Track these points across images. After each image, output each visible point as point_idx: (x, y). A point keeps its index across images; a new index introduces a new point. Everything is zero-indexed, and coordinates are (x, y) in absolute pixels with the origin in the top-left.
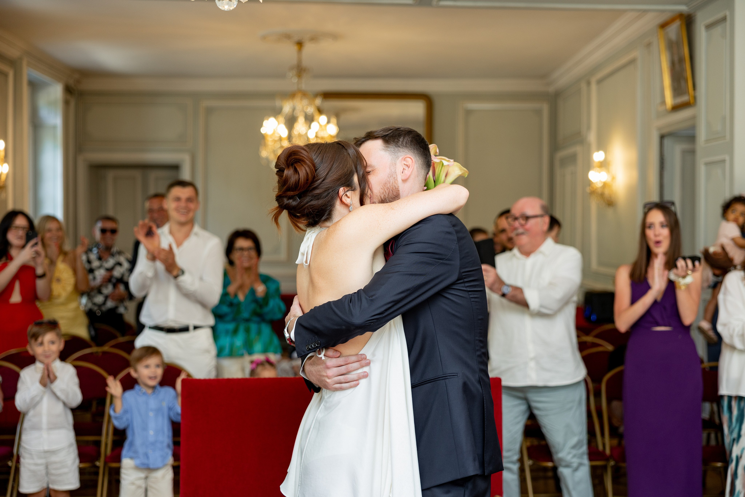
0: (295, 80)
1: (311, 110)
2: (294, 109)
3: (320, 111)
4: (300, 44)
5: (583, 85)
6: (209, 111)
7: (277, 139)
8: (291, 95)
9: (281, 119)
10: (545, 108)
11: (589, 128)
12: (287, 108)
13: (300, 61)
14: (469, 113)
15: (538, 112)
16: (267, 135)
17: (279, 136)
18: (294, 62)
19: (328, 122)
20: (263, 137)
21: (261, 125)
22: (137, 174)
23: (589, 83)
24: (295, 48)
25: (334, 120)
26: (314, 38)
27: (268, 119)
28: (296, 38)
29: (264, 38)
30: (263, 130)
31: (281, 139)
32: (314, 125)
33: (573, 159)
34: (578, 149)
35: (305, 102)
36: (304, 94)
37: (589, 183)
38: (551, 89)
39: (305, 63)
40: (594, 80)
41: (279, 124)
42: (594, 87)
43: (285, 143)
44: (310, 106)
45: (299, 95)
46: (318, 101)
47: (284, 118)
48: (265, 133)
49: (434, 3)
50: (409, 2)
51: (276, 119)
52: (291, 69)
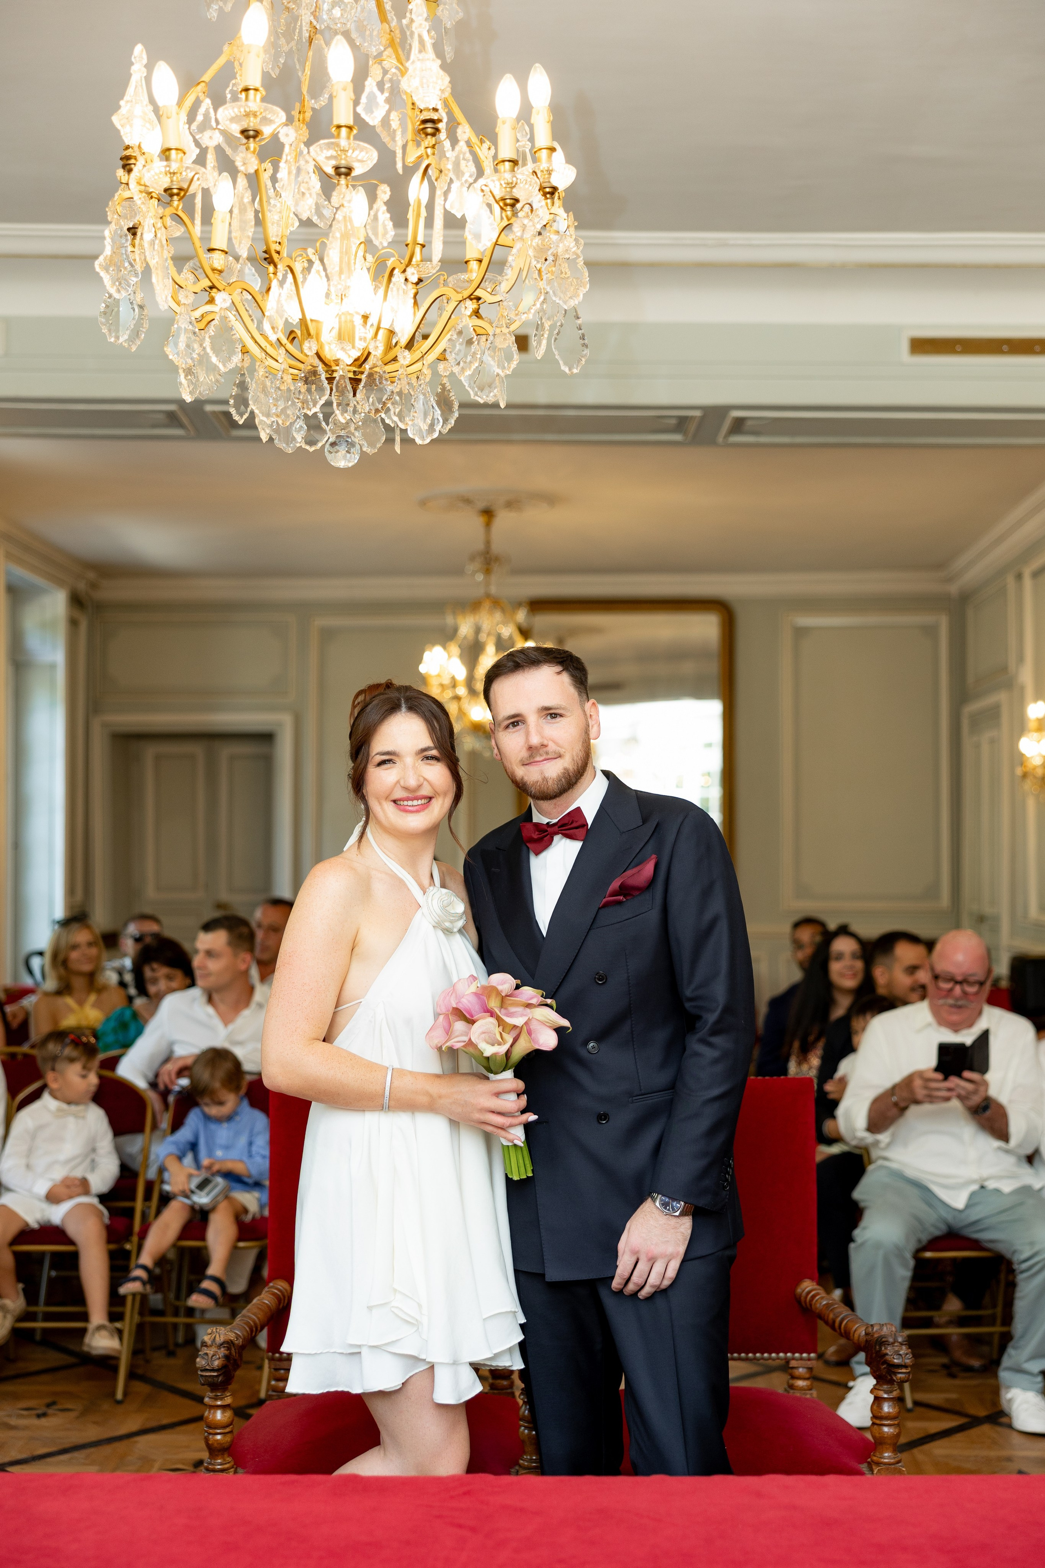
0: (480, 577)
1: (507, 630)
2: (478, 630)
3: (526, 633)
4: (488, 514)
5: (1010, 580)
6: (328, 635)
7: (446, 681)
8: (474, 606)
9: (455, 649)
10: (943, 622)
11: (1021, 659)
12: (465, 628)
13: (488, 543)
14: (800, 632)
15: (931, 631)
16: (430, 676)
17: (452, 677)
18: (480, 546)
20: (423, 678)
21: (420, 660)
22: (197, 749)
23: (1019, 577)
24: (479, 521)
26: (512, 504)
27: (431, 650)
28: (481, 505)
29: (423, 503)
30: (423, 669)
31: (454, 684)
33: (993, 715)
34: (1001, 697)
35: (498, 616)
36: (496, 603)
37: (1021, 759)
38: (954, 589)
39: (497, 547)
40: (1027, 573)
41: (450, 657)
42: (1028, 582)
43: (462, 691)
44: (505, 623)
45: (487, 605)
46: (521, 616)
47: (459, 646)
48: (426, 673)
49: (720, 439)
50: (678, 437)
51: (445, 648)
52: (472, 558)
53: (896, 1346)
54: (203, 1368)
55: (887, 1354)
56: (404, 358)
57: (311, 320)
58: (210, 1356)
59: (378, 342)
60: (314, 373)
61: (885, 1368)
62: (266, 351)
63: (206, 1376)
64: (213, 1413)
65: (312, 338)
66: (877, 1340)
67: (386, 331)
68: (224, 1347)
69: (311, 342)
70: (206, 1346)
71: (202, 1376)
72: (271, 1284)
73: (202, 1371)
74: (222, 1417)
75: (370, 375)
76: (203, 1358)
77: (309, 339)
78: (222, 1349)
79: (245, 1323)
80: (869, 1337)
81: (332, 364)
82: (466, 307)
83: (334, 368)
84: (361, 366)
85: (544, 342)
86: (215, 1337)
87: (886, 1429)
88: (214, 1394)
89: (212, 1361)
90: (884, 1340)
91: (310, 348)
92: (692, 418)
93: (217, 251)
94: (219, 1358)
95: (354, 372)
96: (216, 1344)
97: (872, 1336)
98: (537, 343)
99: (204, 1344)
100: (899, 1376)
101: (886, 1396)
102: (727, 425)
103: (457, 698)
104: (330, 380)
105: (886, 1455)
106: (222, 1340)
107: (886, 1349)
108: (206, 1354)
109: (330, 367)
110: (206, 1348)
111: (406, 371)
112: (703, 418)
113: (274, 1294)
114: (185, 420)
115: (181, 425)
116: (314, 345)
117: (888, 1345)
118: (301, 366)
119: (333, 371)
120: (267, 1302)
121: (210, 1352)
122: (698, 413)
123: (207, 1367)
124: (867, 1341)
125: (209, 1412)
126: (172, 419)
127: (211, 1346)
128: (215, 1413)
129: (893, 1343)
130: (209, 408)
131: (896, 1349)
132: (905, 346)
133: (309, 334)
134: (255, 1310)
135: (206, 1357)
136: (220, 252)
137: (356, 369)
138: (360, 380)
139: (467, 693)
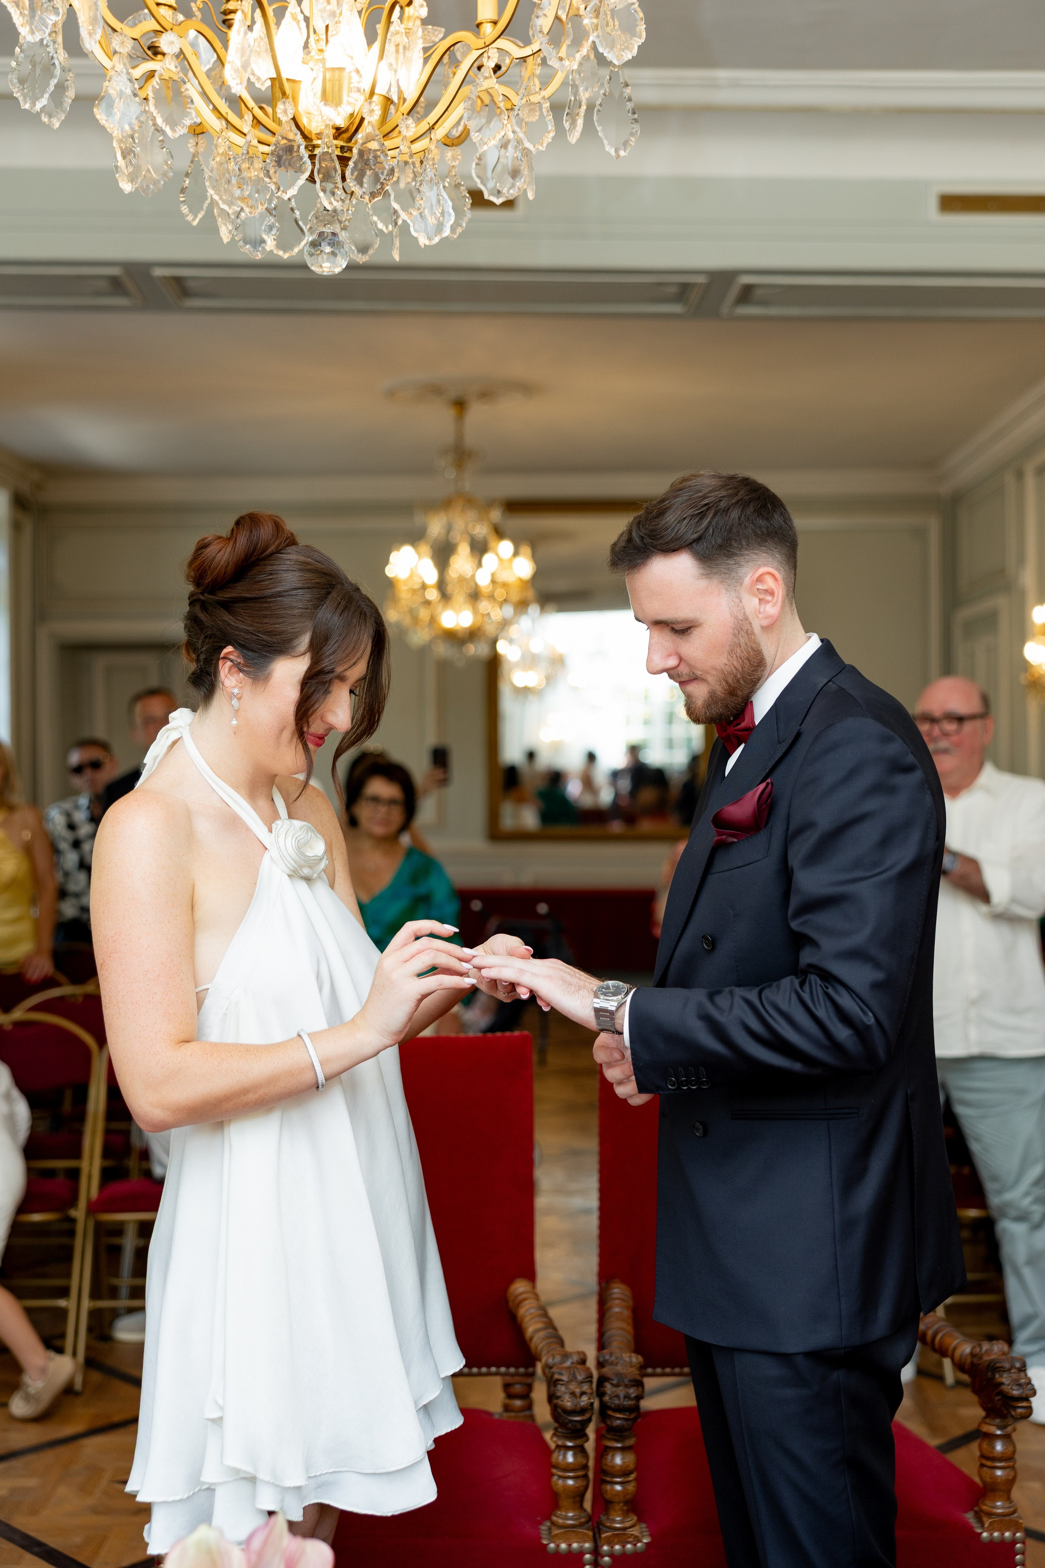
0: (451, 474)
1: (481, 530)
2: (449, 529)
3: (500, 533)
4: (460, 405)
5: (1009, 479)
7: (415, 585)
8: (445, 504)
9: (425, 548)
10: (934, 525)
11: (1021, 560)
12: (436, 526)
13: (460, 437)
15: (920, 534)
16: (398, 580)
17: (421, 581)
18: (451, 440)
19: (516, 554)
20: (390, 584)
21: (386, 562)
23: (1020, 475)
24: (450, 414)
25: (526, 550)
26: (487, 394)
27: (398, 550)
28: (453, 395)
29: (391, 394)
30: (391, 571)
31: (424, 587)
32: (489, 559)
33: (990, 621)
34: (1001, 602)
35: (471, 515)
36: (470, 502)
37: (1025, 665)
38: (945, 489)
39: (471, 440)
40: (1029, 469)
41: (420, 557)
42: (1030, 480)
43: (433, 595)
44: (480, 524)
45: (459, 502)
46: (496, 515)
47: (430, 546)
48: (395, 577)
49: (725, 309)
50: (676, 308)
51: (414, 548)
52: (442, 452)
53: (1014, 1373)
55: (1002, 1384)
56: (407, 127)
57: (287, 79)
59: (373, 104)
60: (290, 149)
61: (999, 1400)
62: (226, 120)
65: (288, 98)
66: (988, 1365)
67: (381, 98)
69: (287, 104)
75: (361, 153)
77: (284, 100)
80: (975, 1360)
81: (314, 137)
82: (489, 57)
83: (316, 142)
84: (350, 139)
85: (580, 122)
87: (999, 1473)
90: (998, 1365)
91: (284, 112)
92: (696, 284)
93: (163, 7)
95: (342, 148)
97: (981, 1358)
98: (571, 125)
100: (1019, 1410)
101: (999, 1432)
102: (734, 293)
103: (428, 603)
104: (312, 157)
105: (999, 1504)
107: (1001, 1376)
109: (311, 140)
111: (410, 148)
112: (708, 285)
114: (130, 287)
115: (126, 294)
116: (291, 107)
117: (1004, 1371)
118: (272, 139)
119: (314, 147)
122: (701, 279)
124: (972, 1363)
126: (116, 285)
129: (1009, 1370)
131: (1014, 1376)
132: (933, 204)
133: (284, 94)
136: (167, 7)
137: (344, 144)
138: (349, 159)
139: (440, 597)
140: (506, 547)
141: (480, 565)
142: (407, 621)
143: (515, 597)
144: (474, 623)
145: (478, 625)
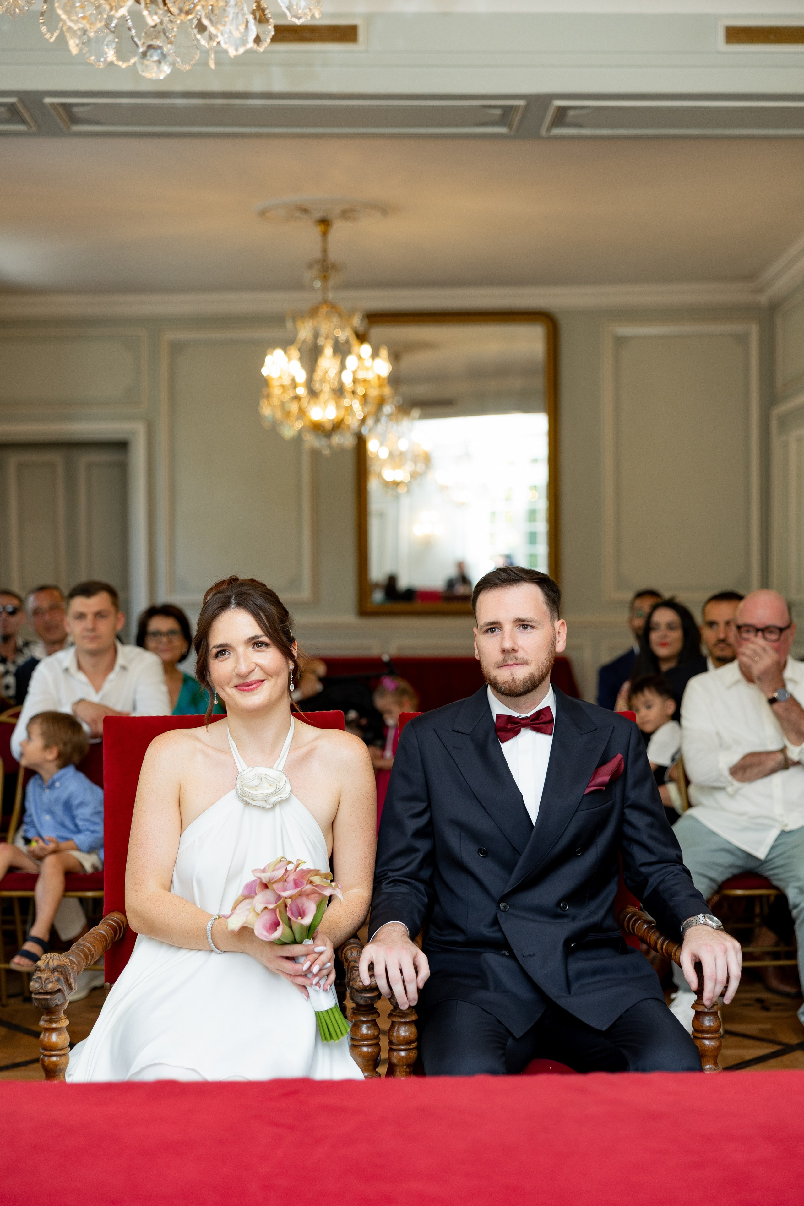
0: (318, 284)
1: (344, 334)
2: (316, 335)
3: (362, 338)
4: (325, 223)
6: (177, 348)
7: (287, 382)
8: (313, 313)
9: (294, 353)
10: (754, 331)
12: (305, 332)
13: (325, 251)
14: (620, 341)
15: (742, 339)
16: (272, 379)
17: (292, 378)
18: (319, 255)
19: (375, 354)
20: (265, 382)
21: (262, 364)
22: (57, 458)
24: (316, 231)
25: (384, 352)
26: (347, 214)
27: (272, 354)
28: (318, 215)
29: (263, 213)
30: (264, 372)
31: (294, 384)
32: (351, 361)
35: (335, 321)
36: (334, 308)
38: (763, 299)
39: (333, 256)
41: (290, 359)
43: (301, 391)
44: (342, 328)
45: (324, 310)
46: (357, 323)
47: (299, 350)
48: (268, 375)
49: (543, 133)
50: (501, 130)
51: (285, 352)
52: (310, 266)
54: (37, 992)
58: (43, 980)
63: (39, 999)
64: (49, 1036)
68: (57, 971)
70: (40, 970)
71: (36, 999)
72: (106, 917)
73: (36, 994)
74: (57, 1039)
76: (37, 982)
78: (56, 973)
79: (80, 951)
86: (48, 962)
87: (707, 1042)
88: (49, 1017)
89: (46, 985)
92: (517, 107)
94: (53, 982)
96: (49, 968)
99: (38, 969)
102: (550, 115)
103: (297, 398)
105: (708, 1067)
106: (56, 964)
108: (40, 978)
110: (39, 973)
112: (527, 107)
113: (109, 925)
114: (26, 115)
115: (23, 122)
120: (103, 932)
121: (44, 976)
122: (521, 105)
123: (41, 991)
125: (45, 1035)
126: (13, 113)
127: (44, 970)
128: (50, 1036)
130: (48, 100)
132: (721, 35)
134: (90, 939)
135: (39, 981)
139: (306, 394)
140: (366, 349)
141: (343, 367)
142: (279, 415)
143: (374, 393)
144: (337, 416)
145: (341, 418)
